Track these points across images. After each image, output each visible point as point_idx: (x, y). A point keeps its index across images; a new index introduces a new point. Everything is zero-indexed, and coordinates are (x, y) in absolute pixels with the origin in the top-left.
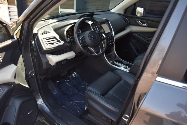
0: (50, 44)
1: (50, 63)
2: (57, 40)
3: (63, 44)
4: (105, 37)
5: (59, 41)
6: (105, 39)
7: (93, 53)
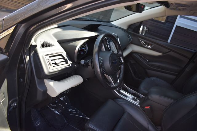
0: (54, 65)
1: (49, 92)
2: (63, 58)
3: (71, 65)
4: (123, 61)
5: (66, 61)
6: (122, 64)
7: (111, 83)
